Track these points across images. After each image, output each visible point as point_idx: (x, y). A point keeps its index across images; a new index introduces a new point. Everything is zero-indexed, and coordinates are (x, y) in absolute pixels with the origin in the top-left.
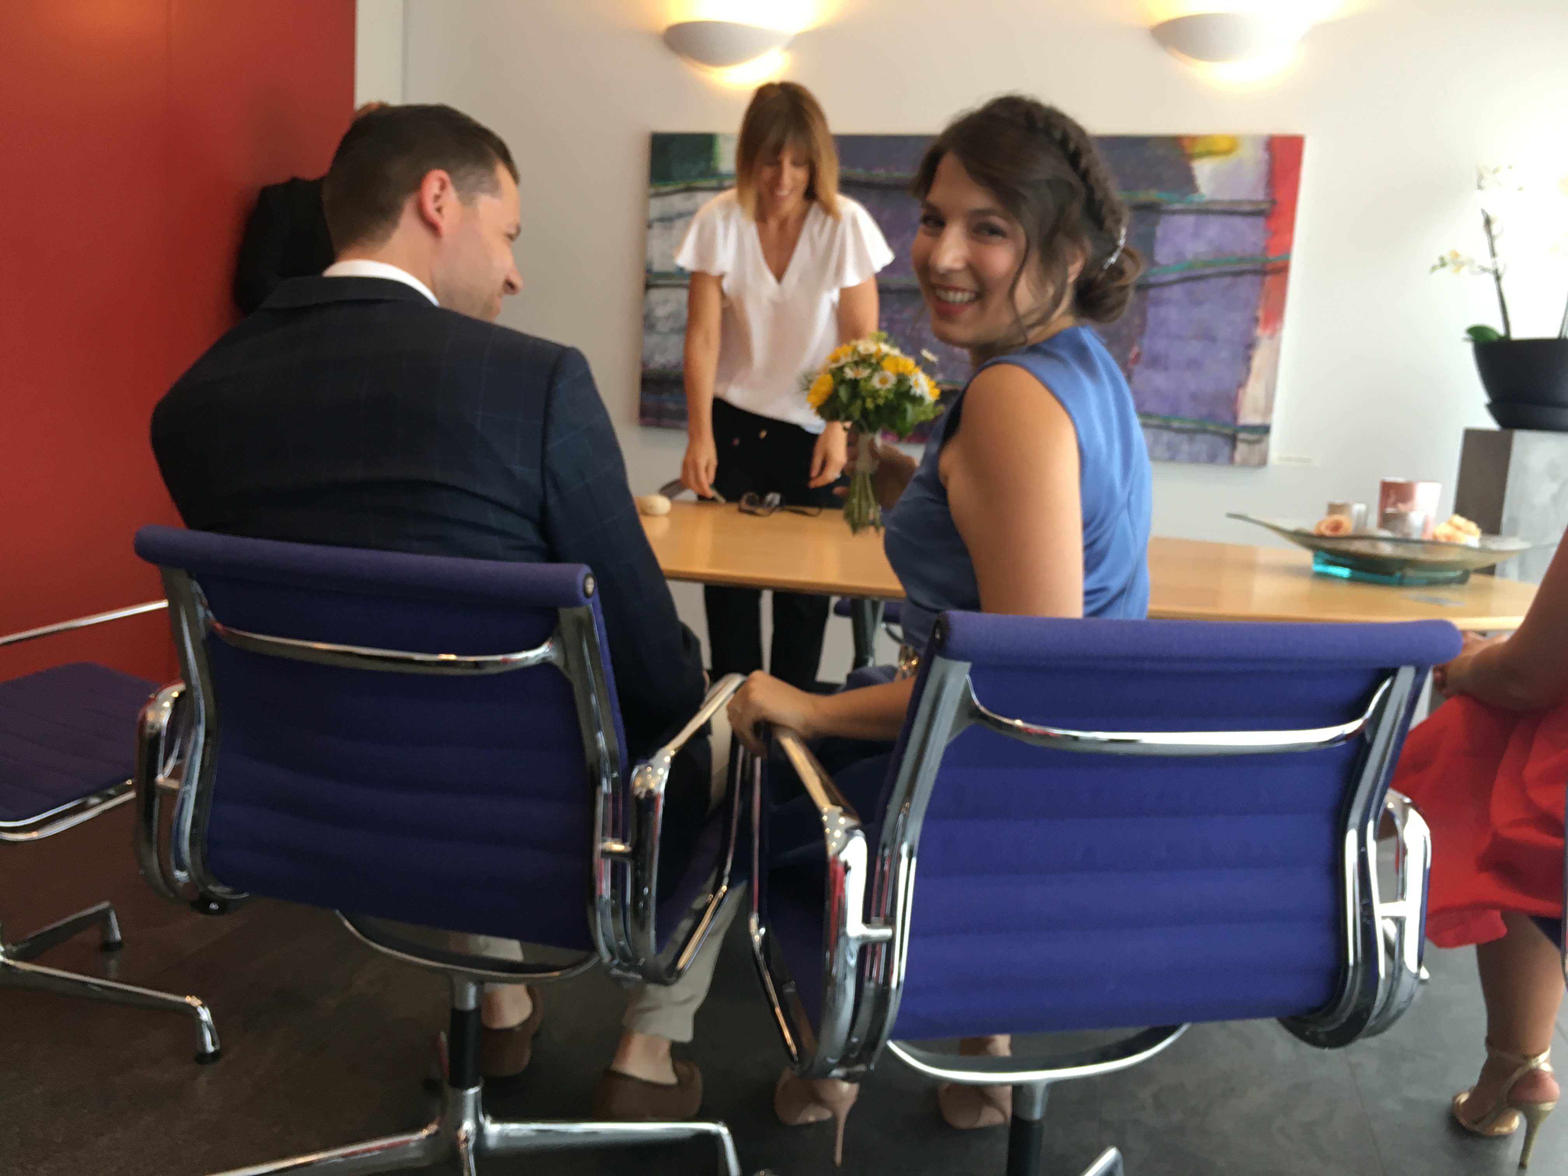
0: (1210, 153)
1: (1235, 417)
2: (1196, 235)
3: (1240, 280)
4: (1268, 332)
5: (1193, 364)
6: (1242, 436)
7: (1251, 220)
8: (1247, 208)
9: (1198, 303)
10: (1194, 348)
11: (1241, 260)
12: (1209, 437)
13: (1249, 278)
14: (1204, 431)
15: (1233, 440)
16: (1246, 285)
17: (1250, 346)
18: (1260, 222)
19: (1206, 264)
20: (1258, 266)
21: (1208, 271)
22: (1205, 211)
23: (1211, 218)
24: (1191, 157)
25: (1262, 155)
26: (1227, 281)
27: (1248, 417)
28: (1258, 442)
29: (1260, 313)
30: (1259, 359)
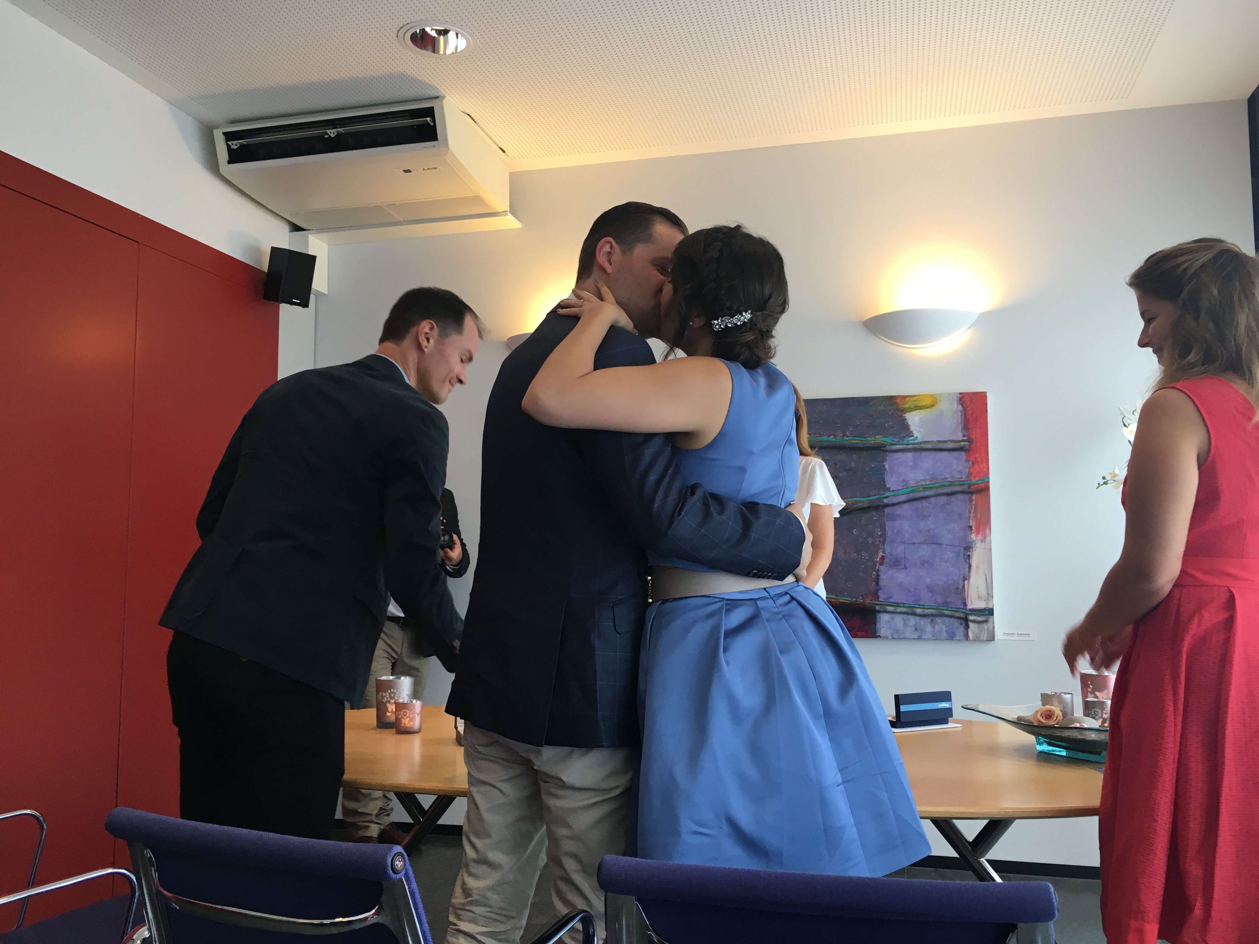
0: (918, 408)
1: (965, 604)
2: (915, 467)
3: (953, 498)
4: (980, 537)
5: (926, 563)
6: (971, 618)
7: (955, 454)
8: (950, 445)
9: (924, 517)
10: (925, 551)
11: (951, 484)
12: (947, 620)
13: (960, 496)
14: (942, 615)
15: (965, 622)
16: (958, 502)
17: (968, 548)
18: (963, 454)
19: (925, 489)
20: (965, 488)
21: (928, 493)
22: (920, 449)
23: (924, 454)
24: (904, 411)
25: (956, 407)
26: (943, 499)
27: (974, 603)
28: (986, 621)
29: (972, 523)
30: (976, 557)
